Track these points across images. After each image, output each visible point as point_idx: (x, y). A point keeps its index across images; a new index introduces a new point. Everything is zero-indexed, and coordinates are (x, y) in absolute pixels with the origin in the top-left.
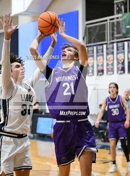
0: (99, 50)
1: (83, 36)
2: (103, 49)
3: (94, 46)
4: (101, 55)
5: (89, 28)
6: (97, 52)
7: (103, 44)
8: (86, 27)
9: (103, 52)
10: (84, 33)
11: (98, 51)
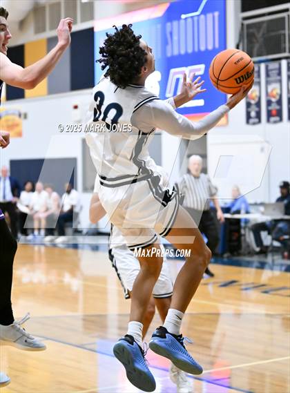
0: (272, 70)
1: (237, 41)
2: (280, 69)
3: (260, 62)
4: (275, 81)
5: (249, 26)
6: (268, 75)
7: (280, 59)
8: (242, 25)
9: (280, 74)
10: (238, 35)
11: (270, 73)
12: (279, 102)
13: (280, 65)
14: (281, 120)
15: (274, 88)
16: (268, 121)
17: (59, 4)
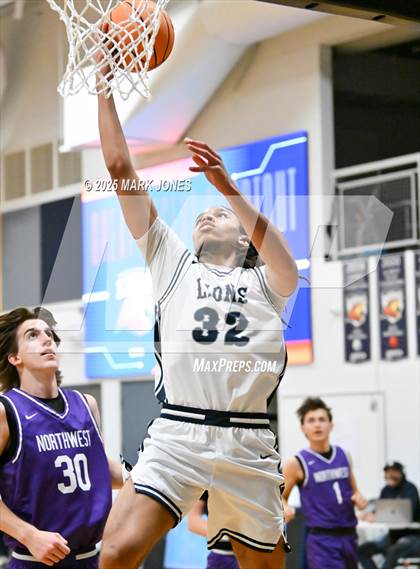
0: (387, 269)
2: (402, 266)
3: (368, 254)
4: (395, 288)
6: (381, 277)
7: (402, 249)
9: (402, 275)
10: (329, 209)
11: (385, 273)
12: (402, 324)
13: (402, 260)
14: (405, 354)
15: (393, 300)
16: (383, 356)
17: (21, 155)
